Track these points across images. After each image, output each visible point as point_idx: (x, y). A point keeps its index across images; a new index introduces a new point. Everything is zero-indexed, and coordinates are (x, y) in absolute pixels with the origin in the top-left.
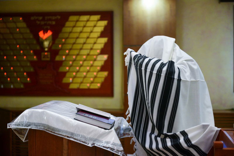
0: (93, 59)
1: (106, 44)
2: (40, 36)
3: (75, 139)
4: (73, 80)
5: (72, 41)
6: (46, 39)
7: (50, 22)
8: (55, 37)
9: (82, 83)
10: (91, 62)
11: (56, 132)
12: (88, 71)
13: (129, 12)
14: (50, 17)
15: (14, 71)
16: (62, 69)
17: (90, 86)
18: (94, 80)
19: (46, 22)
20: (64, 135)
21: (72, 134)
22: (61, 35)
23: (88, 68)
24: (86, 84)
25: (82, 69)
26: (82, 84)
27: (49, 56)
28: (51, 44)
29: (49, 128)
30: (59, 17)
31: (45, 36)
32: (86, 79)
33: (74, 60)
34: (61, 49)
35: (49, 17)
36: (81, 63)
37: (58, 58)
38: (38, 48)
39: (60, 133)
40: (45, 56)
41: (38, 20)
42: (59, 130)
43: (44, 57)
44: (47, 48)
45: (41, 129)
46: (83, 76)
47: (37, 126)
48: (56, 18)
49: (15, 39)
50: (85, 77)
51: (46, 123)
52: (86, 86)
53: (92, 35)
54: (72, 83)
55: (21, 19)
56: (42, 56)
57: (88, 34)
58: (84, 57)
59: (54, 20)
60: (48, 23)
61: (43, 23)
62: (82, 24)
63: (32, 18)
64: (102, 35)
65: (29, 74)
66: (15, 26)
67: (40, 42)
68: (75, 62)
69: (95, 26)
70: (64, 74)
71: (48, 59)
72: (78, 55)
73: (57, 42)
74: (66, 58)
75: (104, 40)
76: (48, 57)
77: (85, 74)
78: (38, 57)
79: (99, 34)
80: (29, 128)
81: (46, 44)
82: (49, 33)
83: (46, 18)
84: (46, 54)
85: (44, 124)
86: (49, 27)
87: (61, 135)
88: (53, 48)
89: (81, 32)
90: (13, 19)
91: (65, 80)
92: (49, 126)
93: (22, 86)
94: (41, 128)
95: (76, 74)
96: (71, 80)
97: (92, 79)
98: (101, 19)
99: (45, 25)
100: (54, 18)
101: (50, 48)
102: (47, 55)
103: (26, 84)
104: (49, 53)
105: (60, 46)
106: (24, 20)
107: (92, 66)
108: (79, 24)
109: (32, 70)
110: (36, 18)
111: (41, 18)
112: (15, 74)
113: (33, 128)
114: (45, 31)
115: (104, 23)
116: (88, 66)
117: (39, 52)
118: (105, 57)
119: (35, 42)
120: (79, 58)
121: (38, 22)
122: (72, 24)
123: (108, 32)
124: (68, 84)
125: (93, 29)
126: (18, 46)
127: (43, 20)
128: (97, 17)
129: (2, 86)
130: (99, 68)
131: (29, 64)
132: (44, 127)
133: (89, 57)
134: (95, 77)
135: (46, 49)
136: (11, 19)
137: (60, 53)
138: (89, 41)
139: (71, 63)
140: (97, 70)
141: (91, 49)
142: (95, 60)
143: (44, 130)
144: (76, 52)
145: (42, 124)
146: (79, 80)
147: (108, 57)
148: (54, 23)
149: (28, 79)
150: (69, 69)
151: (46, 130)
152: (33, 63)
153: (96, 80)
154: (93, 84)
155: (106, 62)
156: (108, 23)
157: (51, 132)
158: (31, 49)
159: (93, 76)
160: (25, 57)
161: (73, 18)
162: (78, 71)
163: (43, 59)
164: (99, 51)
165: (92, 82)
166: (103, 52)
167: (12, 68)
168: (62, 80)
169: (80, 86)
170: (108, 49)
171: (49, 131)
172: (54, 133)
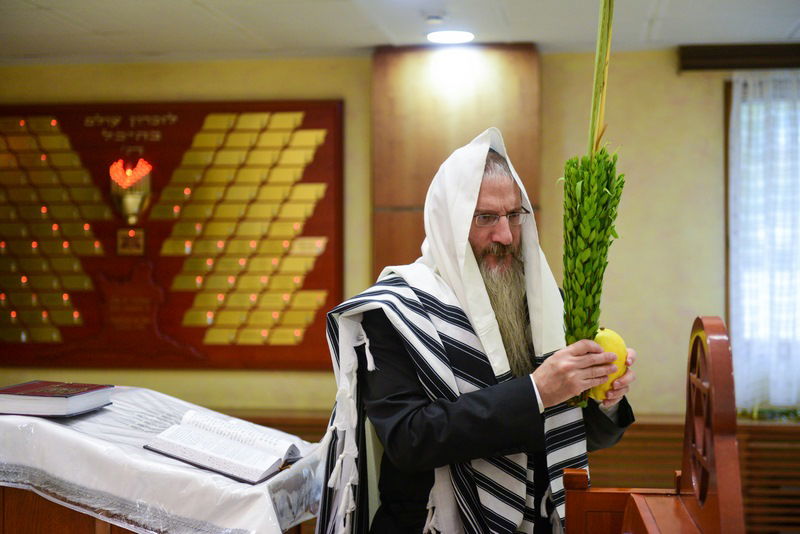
0: (281, 251)
1: (320, 205)
2: (112, 177)
3: (131, 522)
4: (215, 318)
5: (216, 193)
6: (132, 189)
7: (145, 135)
8: (159, 182)
9: (243, 326)
10: (274, 261)
11: (69, 497)
12: (265, 290)
13: (392, 102)
14: (147, 119)
15: (32, 289)
16: (180, 284)
17: (270, 336)
18: (282, 317)
19: (131, 134)
20: (96, 506)
21: (124, 504)
22: (178, 175)
23: (264, 280)
24: (257, 331)
25: (245, 282)
26: (246, 331)
27: (141, 242)
28: (147, 204)
29: (47, 483)
30: (173, 119)
31: (131, 177)
32: (256, 313)
33: (220, 256)
34: (179, 220)
35: (140, 119)
36: (242, 262)
37: (168, 248)
38: (107, 214)
39: (83, 501)
40: (127, 241)
41: (106, 126)
42: (82, 491)
43: (125, 245)
44: (134, 214)
45: (20, 486)
46: (248, 305)
47: (6, 473)
48: (164, 120)
49: (32, 185)
50: (254, 308)
51: (38, 466)
52: (256, 336)
53: (278, 175)
54: (213, 326)
55: (54, 123)
56: (120, 242)
57: (266, 171)
58: (253, 245)
59: (161, 128)
60: (139, 135)
61: (121, 136)
62: (246, 140)
63: (89, 122)
64: (310, 175)
65: (78, 299)
66: (34, 146)
67: (113, 198)
68: (224, 260)
69: (286, 147)
70: (188, 299)
71: (140, 251)
72: (231, 238)
73: (165, 196)
74: (193, 247)
75: (316, 191)
76: (138, 246)
77: (253, 298)
78: (105, 245)
79: (298, 173)
81: (132, 203)
82: (144, 169)
83: (133, 120)
84: (131, 233)
85: (31, 468)
86: (141, 150)
87: (85, 507)
88: (155, 215)
89: (242, 166)
90: (27, 124)
91: (190, 319)
92: (49, 476)
93: (55, 336)
94: (23, 483)
95: (226, 300)
96: (209, 318)
97: (276, 315)
98: (307, 125)
99: (131, 142)
100: (157, 120)
101: (144, 215)
102: (135, 238)
103: (66, 330)
104: (141, 233)
105: (176, 210)
106: (65, 128)
107: (276, 273)
108: (234, 140)
109: (86, 284)
110: (101, 120)
111: (116, 121)
112: (34, 300)
114: (131, 162)
115: (316, 137)
116: (263, 273)
117: (109, 228)
118: (318, 245)
119: (97, 196)
120: (234, 246)
121: (107, 135)
122: (214, 140)
123: (327, 167)
124: (202, 330)
125: (280, 157)
126: (44, 210)
127: (124, 126)
128: (296, 118)
130: (298, 280)
131: (76, 267)
132: (31, 477)
133: (266, 243)
134: (287, 308)
135: (132, 220)
136: (22, 123)
137: (177, 230)
138: (268, 193)
139: (209, 263)
140: (292, 286)
141: (275, 219)
142: (286, 254)
143: (31, 488)
144: (226, 229)
145: (23, 467)
146: (237, 318)
147: (328, 246)
148: (157, 136)
149: (76, 315)
150: (204, 282)
151: (38, 488)
152: (89, 264)
153: (290, 317)
154: (279, 331)
155: (320, 260)
156: (327, 138)
157: (54, 495)
158: (84, 220)
159: (280, 305)
160: (65, 245)
161: (215, 121)
162: (232, 291)
163: (121, 251)
164: (298, 227)
165: (277, 325)
166: (310, 229)
167: (24, 280)
168: (181, 318)
169: (237, 335)
170: (328, 220)
171: (47, 492)
172: (64, 500)
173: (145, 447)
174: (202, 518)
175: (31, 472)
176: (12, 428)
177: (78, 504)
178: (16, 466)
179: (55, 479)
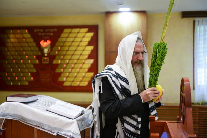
0: (82, 63)
1: (92, 51)
2: (41, 44)
3: (42, 128)
4: (66, 79)
5: (66, 48)
6: (46, 47)
7: (49, 34)
8: (52, 45)
9: (73, 81)
10: (81, 65)
11: (27, 122)
12: (78, 72)
13: (110, 25)
14: (50, 30)
15: (21, 72)
16: (58, 71)
17: (80, 83)
18: (82, 79)
19: (46, 34)
20: (34, 124)
21: (41, 124)
22: (57, 44)
23: (78, 70)
24: (76, 82)
25: (73, 70)
26: (74, 82)
27: (48, 60)
28: (49, 51)
29: (22, 119)
30: (56, 30)
31: (45, 44)
32: (76, 78)
33: (68, 64)
34: (57, 55)
35: (48, 30)
36: (73, 65)
37: (55, 62)
38: (40, 54)
39: (31, 123)
40: (45, 60)
41: (40, 32)
42: (30, 121)
43: (44, 61)
44: (46, 54)
45: (16, 119)
46: (74, 76)
47: (12, 116)
48: (54, 30)
49: (22, 47)
50: (76, 77)
51: (20, 114)
52: (76, 84)
53: (82, 44)
54: (66, 81)
55: (27, 31)
56: (43, 60)
57: (79, 43)
58: (75, 61)
59: (53, 32)
60: (47, 34)
61: (43, 34)
62: (74, 35)
63: (35, 31)
64: (90, 44)
65: (33, 74)
66: (22, 37)
67: (41, 50)
69: (84, 37)
70: (59, 74)
71: (48, 63)
72: (70, 59)
73: (54, 49)
74: (61, 62)
75: (91, 48)
76: (47, 61)
77: (75, 74)
78: (39, 61)
79: (87, 43)
80: (5, 118)
81: (46, 51)
82: (49, 42)
83: (46, 30)
84: (46, 58)
85: (18, 115)
86: (48, 38)
87: (31, 124)
88: (52, 54)
89: (73, 42)
90: (20, 31)
91: (60, 79)
92: (22, 117)
93: (27, 84)
95: (69, 75)
96: (65, 79)
97: (81, 79)
98: (89, 31)
99: (45, 36)
100: (52, 30)
101: (49, 54)
102: (47, 59)
103: (29, 82)
104: (48, 58)
105: (57, 52)
106: (29, 32)
107: (81, 68)
108: (71, 35)
109: (35, 71)
110: (38, 30)
111: (42, 31)
112: (22, 75)
113: (8, 118)
114: (46, 41)
115: (91, 34)
116: (78, 68)
117: (40, 57)
118: (92, 61)
119: (37, 49)
120: (71, 62)
121: (40, 34)
122: (66, 35)
123: (94, 42)
124: (63, 82)
125: (82, 39)
126: (24, 52)
127: (44, 32)
128: (86, 30)
129: (12, 84)
130: (87, 70)
131: (32, 66)
133: (79, 61)
134: (84, 77)
135: (46, 55)
136: (19, 31)
137: (57, 57)
138: (79, 48)
139: (65, 65)
140: (85, 71)
141: (81, 55)
142: (84, 63)
143: (18, 120)
144: (69, 57)
145: (16, 115)
146: (71, 79)
147: (94, 61)
148: (52, 34)
149: (32, 78)
150: (63, 70)
151: (20, 120)
152: (35, 66)
153: (85, 79)
154: (82, 82)
155: (92, 65)
156: (94, 35)
157: (24, 122)
158: (34, 55)
159: (82, 76)
160: (29, 61)
161: (66, 31)
162: (70, 72)
163: (43, 63)
164: (87, 57)
165: (81, 81)
166: (90, 57)
167: (19, 70)
168: (58, 79)
169: (72, 84)
170: (94, 55)
171: (22, 121)
172: (26, 123)
173: (46, 110)
174: (60, 127)
175: (18, 116)
176: (13, 105)
177: (30, 124)
178: (14, 114)
179: (24, 117)
